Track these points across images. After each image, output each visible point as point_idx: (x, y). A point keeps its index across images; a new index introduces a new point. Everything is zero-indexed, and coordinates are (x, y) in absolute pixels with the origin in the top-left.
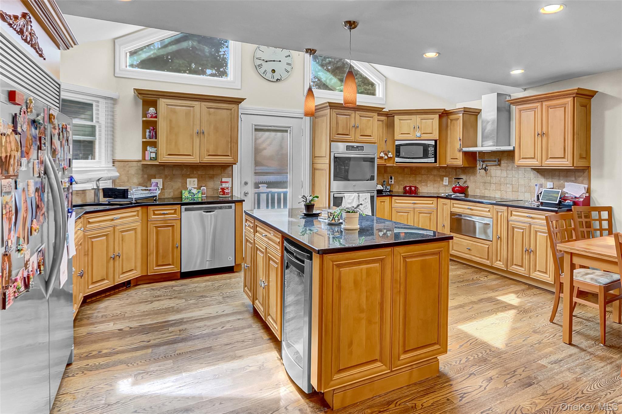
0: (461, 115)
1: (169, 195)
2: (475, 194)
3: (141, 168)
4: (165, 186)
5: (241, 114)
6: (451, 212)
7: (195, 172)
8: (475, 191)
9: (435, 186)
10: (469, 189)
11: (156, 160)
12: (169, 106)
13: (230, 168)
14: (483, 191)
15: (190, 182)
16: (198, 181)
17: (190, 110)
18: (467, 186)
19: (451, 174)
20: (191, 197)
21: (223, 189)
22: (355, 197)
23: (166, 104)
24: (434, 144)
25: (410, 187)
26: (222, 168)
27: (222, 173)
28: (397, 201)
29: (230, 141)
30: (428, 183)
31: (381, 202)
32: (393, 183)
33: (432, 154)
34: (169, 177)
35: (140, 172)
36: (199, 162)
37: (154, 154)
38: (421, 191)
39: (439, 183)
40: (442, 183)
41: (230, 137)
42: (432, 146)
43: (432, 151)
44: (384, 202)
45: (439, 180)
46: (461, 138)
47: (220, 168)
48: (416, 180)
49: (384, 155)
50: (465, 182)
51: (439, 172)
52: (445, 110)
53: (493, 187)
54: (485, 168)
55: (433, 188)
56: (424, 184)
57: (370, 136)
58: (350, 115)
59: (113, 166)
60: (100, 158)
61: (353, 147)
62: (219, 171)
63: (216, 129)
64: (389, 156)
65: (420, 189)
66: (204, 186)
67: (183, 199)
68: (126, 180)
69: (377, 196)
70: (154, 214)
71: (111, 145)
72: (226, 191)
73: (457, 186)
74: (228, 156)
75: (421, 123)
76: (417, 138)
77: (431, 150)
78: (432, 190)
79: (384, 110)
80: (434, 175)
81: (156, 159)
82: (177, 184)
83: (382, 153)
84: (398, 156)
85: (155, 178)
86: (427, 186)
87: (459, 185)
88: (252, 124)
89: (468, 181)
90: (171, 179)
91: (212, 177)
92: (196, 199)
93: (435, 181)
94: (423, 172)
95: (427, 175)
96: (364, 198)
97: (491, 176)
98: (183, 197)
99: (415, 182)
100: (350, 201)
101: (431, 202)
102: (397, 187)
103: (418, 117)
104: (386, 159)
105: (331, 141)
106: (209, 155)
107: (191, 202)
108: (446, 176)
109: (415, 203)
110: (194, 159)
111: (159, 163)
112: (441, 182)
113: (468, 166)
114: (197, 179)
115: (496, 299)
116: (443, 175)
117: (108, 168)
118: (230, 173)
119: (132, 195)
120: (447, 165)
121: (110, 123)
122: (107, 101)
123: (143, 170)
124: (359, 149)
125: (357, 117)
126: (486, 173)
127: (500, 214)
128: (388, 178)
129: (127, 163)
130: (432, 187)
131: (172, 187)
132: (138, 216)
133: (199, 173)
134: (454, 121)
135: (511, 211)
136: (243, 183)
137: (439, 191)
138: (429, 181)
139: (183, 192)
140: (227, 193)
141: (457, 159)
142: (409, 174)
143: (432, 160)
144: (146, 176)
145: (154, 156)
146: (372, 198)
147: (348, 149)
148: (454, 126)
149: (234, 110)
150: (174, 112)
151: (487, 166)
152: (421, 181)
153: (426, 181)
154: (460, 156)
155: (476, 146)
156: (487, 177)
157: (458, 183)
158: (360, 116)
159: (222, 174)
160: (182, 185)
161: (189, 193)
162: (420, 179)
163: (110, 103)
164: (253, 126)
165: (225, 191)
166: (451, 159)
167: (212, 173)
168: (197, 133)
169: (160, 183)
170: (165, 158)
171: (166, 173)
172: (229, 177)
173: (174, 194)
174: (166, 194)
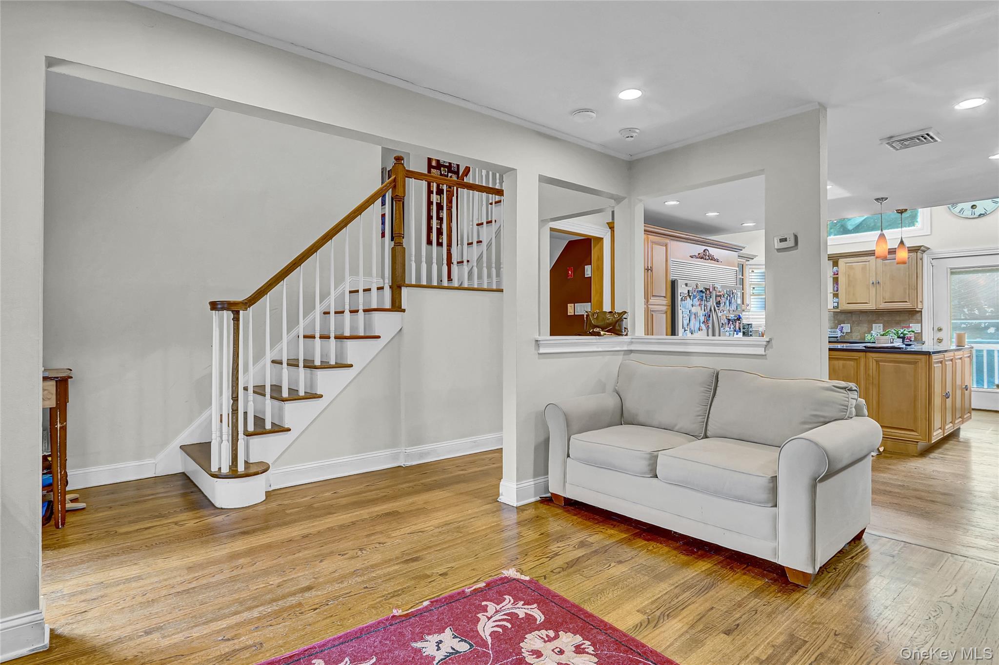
1: (857, 338)
3: (833, 315)
4: (853, 330)
5: (933, 259)
7: (881, 318)
12: (847, 264)
13: (920, 314)
15: (876, 327)
17: (866, 265)
23: (845, 263)
26: (909, 314)
29: (907, 288)
34: (856, 323)
35: (833, 318)
36: (875, 309)
37: (836, 303)
41: (907, 283)
47: (908, 314)
62: (907, 318)
63: (893, 278)
74: (906, 302)
81: (837, 307)
82: (864, 327)
85: (844, 323)
90: (858, 325)
91: (898, 323)
98: (866, 339)
106: (885, 302)
110: (871, 306)
111: (840, 310)
114: (882, 324)
118: (920, 318)
123: (835, 317)
131: (859, 331)
133: (885, 319)
136: (936, 329)
139: (866, 335)
144: (836, 322)
145: (836, 305)
149: (911, 259)
150: (851, 268)
159: (910, 320)
160: (868, 330)
164: (949, 269)
167: (898, 319)
168: (873, 283)
169: (847, 328)
170: (844, 306)
171: (853, 320)
172: (918, 323)
173: (859, 337)
174: (853, 337)
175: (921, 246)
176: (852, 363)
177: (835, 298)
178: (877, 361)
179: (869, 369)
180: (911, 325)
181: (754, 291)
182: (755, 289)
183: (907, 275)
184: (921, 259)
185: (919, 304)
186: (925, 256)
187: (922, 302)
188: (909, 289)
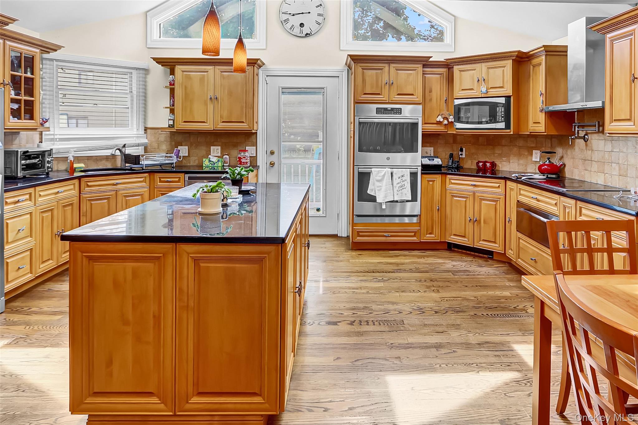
0: (544, 57)
1: (194, 163)
2: (573, 178)
3: (169, 135)
4: (191, 153)
5: (267, 76)
6: (518, 201)
7: (219, 140)
8: (572, 173)
9: (521, 162)
10: (567, 169)
11: (174, 127)
12: (184, 73)
13: (255, 135)
14: (583, 173)
15: (214, 149)
16: (222, 149)
17: (204, 75)
18: (561, 165)
19: (544, 146)
20: (211, 165)
21: (240, 158)
22: (386, 173)
23: (182, 71)
24: (504, 103)
25: (485, 163)
26: (246, 136)
27: (245, 140)
28: (453, 181)
29: (244, 106)
30: (511, 158)
31: (429, 181)
32: (464, 156)
33: (502, 117)
34: (194, 145)
35: (169, 139)
36: (213, 129)
37: (172, 121)
38: (500, 169)
39: (527, 158)
40: (531, 158)
41: (244, 101)
42: (502, 105)
43: (502, 112)
44: (433, 181)
45: (526, 154)
46: (544, 92)
47: (244, 136)
48: (494, 154)
49: (442, 120)
50: (562, 158)
51: (527, 142)
52: (519, 52)
53: (595, 167)
54: (584, 137)
55: (518, 165)
56: (505, 159)
57: (412, 95)
58: (381, 69)
59: (145, 133)
60: (132, 126)
61: (386, 109)
62: (243, 139)
63: (230, 94)
64: (450, 120)
65: (500, 165)
66: (227, 155)
67: (204, 168)
68: (156, 147)
69: (422, 174)
70: (161, 182)
71: (143, 113)
72: (243, 160)
73: (546, 163)
74: (243, 122)
75: (488, 73)
76: (483, 94)
77: (500, 111)
78: (517, 167)
79: (431, 60)
80: (519, 146)
82: (202, 151)
83: (440, 117)
84: (458, 120)
85: (182, 145)
86: (510, 162)
87: (550, 162)
88: (279, 87)
89: (565, 156)
90: (197, 147)
91: (235, 145)
92: (216, 168)
93: (520, 155)
94: (504, 142)
95: (510, 146)
96: (400, 175)
97: (592, 150)
98: (204, 165)
99: (493, 155)
100: (379, 178)
101: (498, 185)
102: (470, 162)
103: (483, 66)
104: (446, 125)
105: (356, 102)
106: (223, 122)
107: (211, 170)
108: (536, 148)
109: (475, 186)
110: (208, 126)
111: (176, 130)
112: (529, 158)
113: (557, 134)
114: (220, 147)
115: (511, 347)
116: (532, 147)
117: (137, 136)
118: (255, 141)
119: (143, 162)
120: (531, 132)
121: (142, 92)
122: (138, 72)
123: (171, 137)
124: (394, 112)
125: (392, 70)
126: (586, 145)
127: (567, 211)
128: (458, 150)
129: (157, 130)
130: (516, 164)
131: (196, 155)
132: (145, 183)
133: (223, 140)
134: (536, 68)
135: (581, 208)
136: (269, 152)
137: (526, 169)
138: (512, 156)
139: (204, 160)
140: (244, 162)
141: (539, 123)
142: (485, 145)
143: (502, 125)
144: (173, 143)
145: (172, 124)
146: (413, 175)
147: (379, 112)
148: (536, 74)
149: (249, 73)
150: (189, 77)
151: (586, 134)
152: (501, 156)
153: (508, 156)
154: (542, 118)
155: (567, 103)
156: (588, 151)
157: (549, 159)
158: (397, 70)
159: (246, 143)
160: (206, 153)
161: (210, 161)
162: (500, 152)
163: (142, 74)
164: (281, 88)
165: (241, 160)
166: (534, 123)
167: (235, 141)
168: (211, 98)
169: (184, 150)
170: (181, 126)
171: (191, 141)
172: (253, 146)
173: (197, 162)
174: (191, 161)
175: (258, 60)
176: (149, 266)
177: (171, 114)
178: (196, 261)
179: (181, 278)
180: (247, 148)
181: (64, 100)
182: (67, 96)
183: (245, 91)
184: (257, 75)
185: (255, 125)
186: (261, 71)
187: (257, 123)
188: (246, 107)
